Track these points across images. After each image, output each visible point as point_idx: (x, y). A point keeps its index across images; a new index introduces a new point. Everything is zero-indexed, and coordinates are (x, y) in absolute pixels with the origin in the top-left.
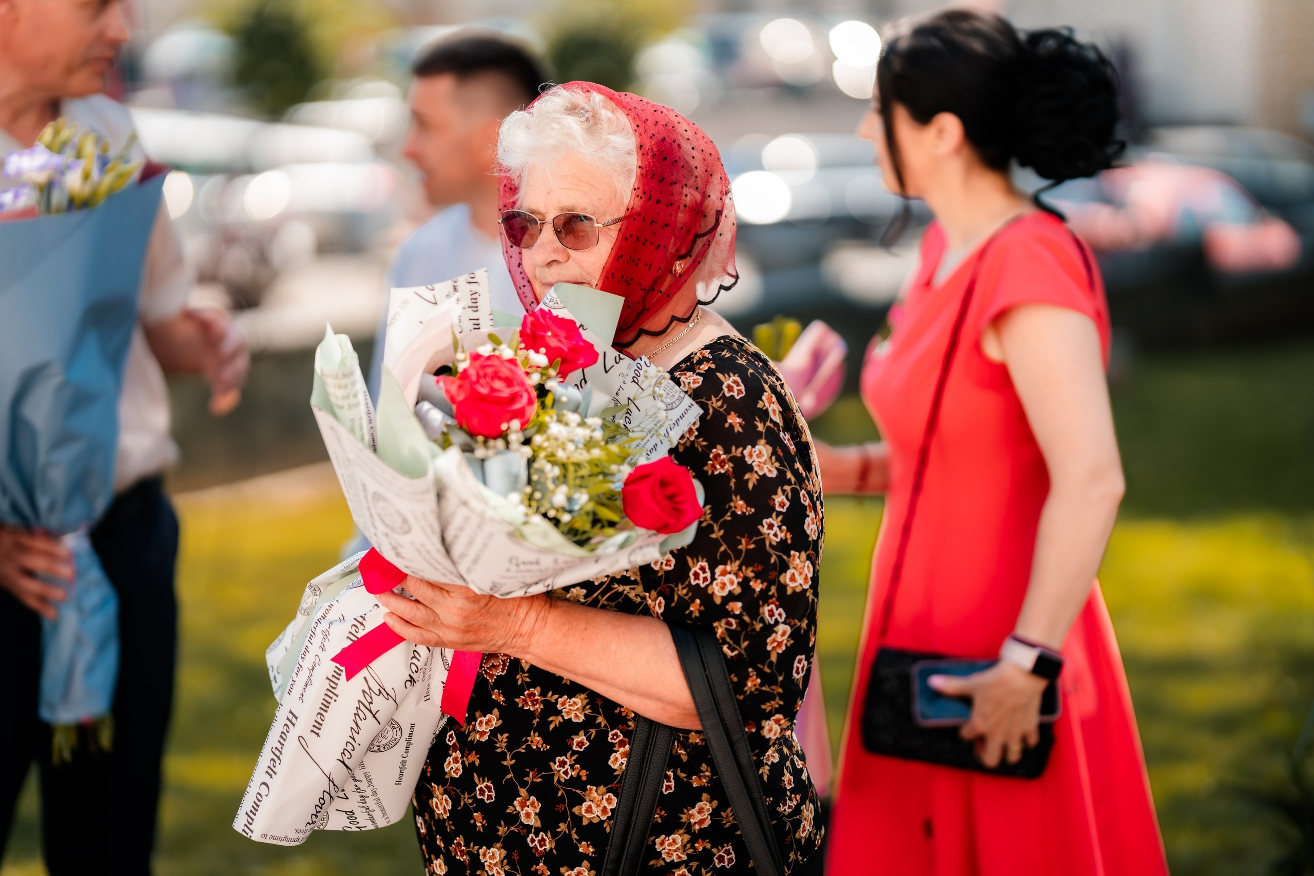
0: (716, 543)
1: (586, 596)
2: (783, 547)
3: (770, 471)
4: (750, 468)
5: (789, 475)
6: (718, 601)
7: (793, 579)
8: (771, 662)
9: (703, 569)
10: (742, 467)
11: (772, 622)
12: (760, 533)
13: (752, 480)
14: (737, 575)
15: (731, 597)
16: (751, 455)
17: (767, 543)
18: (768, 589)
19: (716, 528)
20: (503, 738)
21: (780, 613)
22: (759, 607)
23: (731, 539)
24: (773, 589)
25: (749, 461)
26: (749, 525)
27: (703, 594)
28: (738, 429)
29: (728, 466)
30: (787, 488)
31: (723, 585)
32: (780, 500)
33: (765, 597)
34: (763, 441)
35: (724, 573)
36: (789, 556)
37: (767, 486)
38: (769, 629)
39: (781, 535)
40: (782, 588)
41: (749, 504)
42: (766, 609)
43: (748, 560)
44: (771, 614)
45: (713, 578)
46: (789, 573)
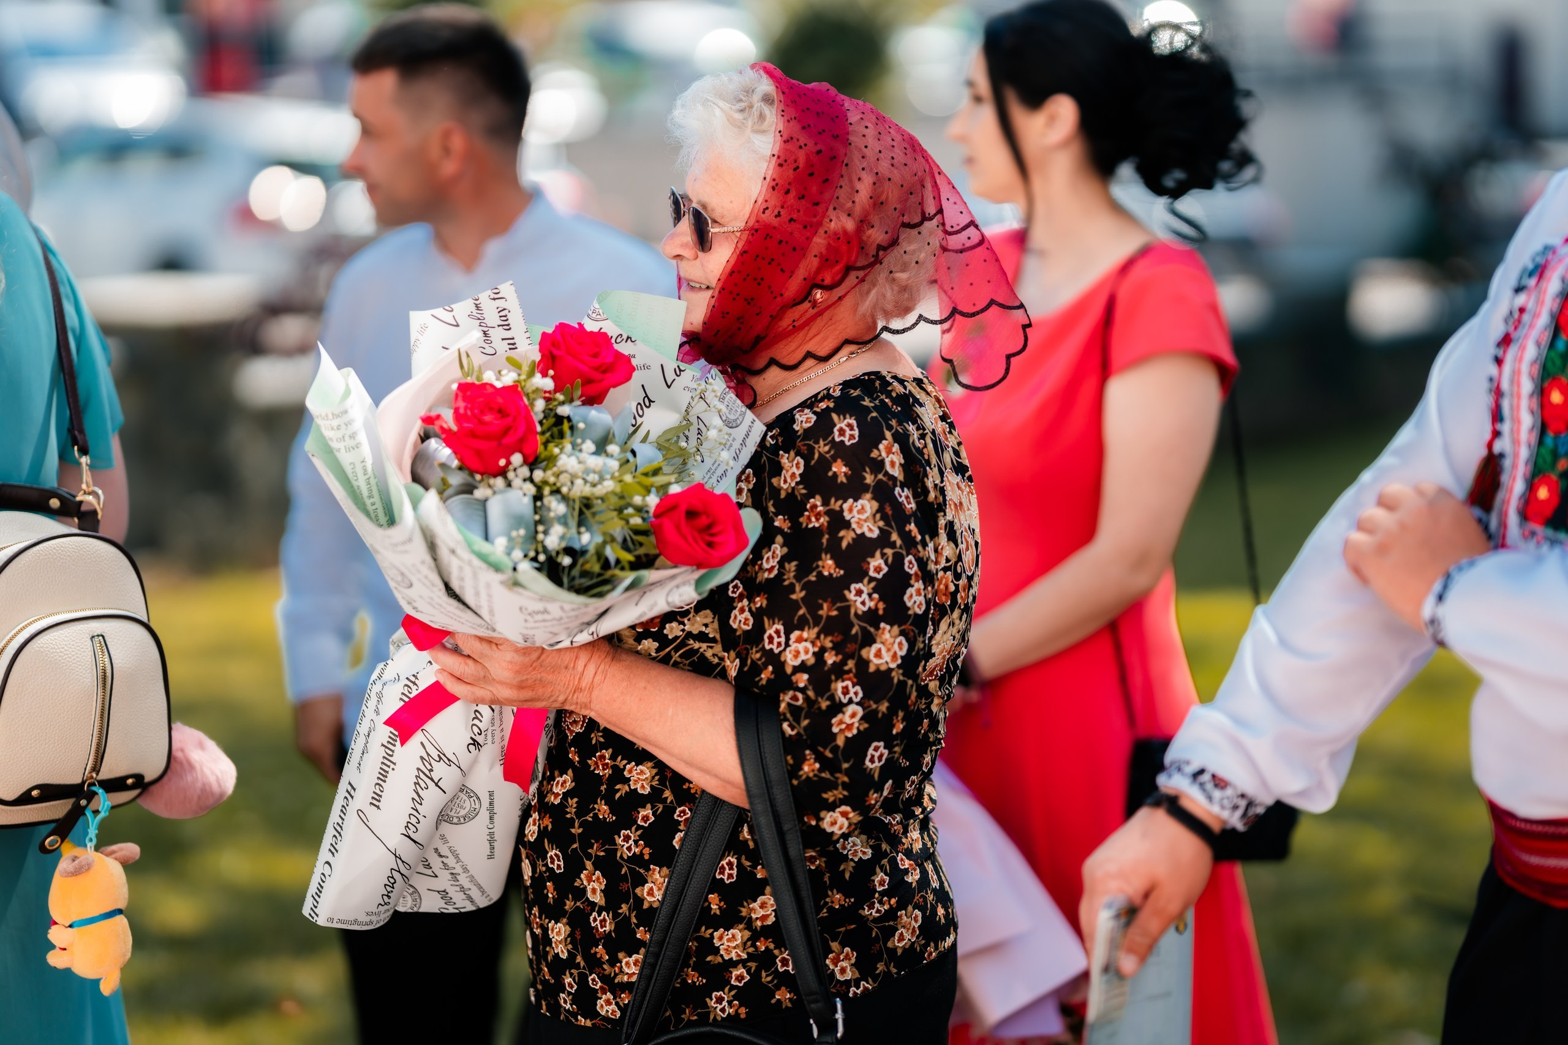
0: (796, 606)
1: (658, 650)
2: (872, 618)
3: (870, 530)
4: (847, 525)
5: (895, 537)
6: (789, 670)
7: (878, 655)
8: (837, 747)
9: (777, 632)
10: (838, 522)
11: (845, 701)
12: (845, 599)
13: (847, 538)
14: (813, 643)
15: (802, 668)
16: (851, 510)
17: (853, 611)
18: (844, 662)
19: (798, 588)
20: (573, 802)
21: (857, 692)
22: (830, 682)
23: (812, 604)
24: (851, 664)
25: (847, 516)
26: (834, 589)
27: (775, 659)
28: (842, 479)
29: (824, 520)
30: (889, 552)
31: (797, 654)
32: (877, 565)
33: (839, 671)
34: (868, 496)
35: (800, 640)
36: (877, 628)
37: (864, 547)
38: (838, 708)
39: (871, 604)
40: (863, 663)
41: (838, 565)
42: (839, 686)
43: (828, 627)
44: (846, 691)
45: (787, 645)
46: (874, 648)
